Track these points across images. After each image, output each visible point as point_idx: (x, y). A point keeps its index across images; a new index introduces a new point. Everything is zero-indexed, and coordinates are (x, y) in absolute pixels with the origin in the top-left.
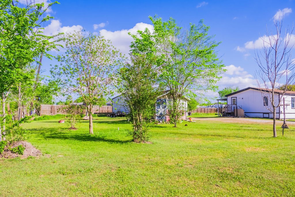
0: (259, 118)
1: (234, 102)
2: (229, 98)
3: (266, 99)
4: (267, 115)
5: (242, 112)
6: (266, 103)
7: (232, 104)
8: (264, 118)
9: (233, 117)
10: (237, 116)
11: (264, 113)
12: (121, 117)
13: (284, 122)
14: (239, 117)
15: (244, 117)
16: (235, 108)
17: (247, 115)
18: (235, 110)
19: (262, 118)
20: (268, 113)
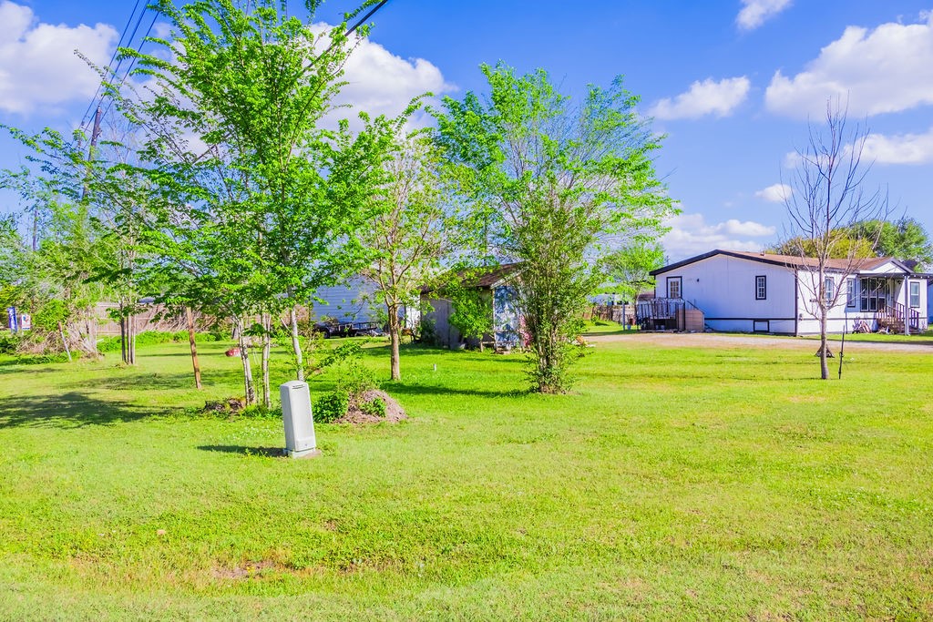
0: (743, 332)
1: (675, 289)
2: (661, 279)
3: (761, 281)
4: (763, 326)
5: (697, 317)
6: (761, 293)
7: (669, 296)
8: (755, 332)
9: (675, 332)
10: (685, 330)
11: (755, 320)
12: (342, 337)
13: (823, 343)
14: (689, 332)
15: (704, 332)
16: (680, 307)
17: (712, 324)
18: (681, 312)
19: (751, 333)
20: (767, 320)
